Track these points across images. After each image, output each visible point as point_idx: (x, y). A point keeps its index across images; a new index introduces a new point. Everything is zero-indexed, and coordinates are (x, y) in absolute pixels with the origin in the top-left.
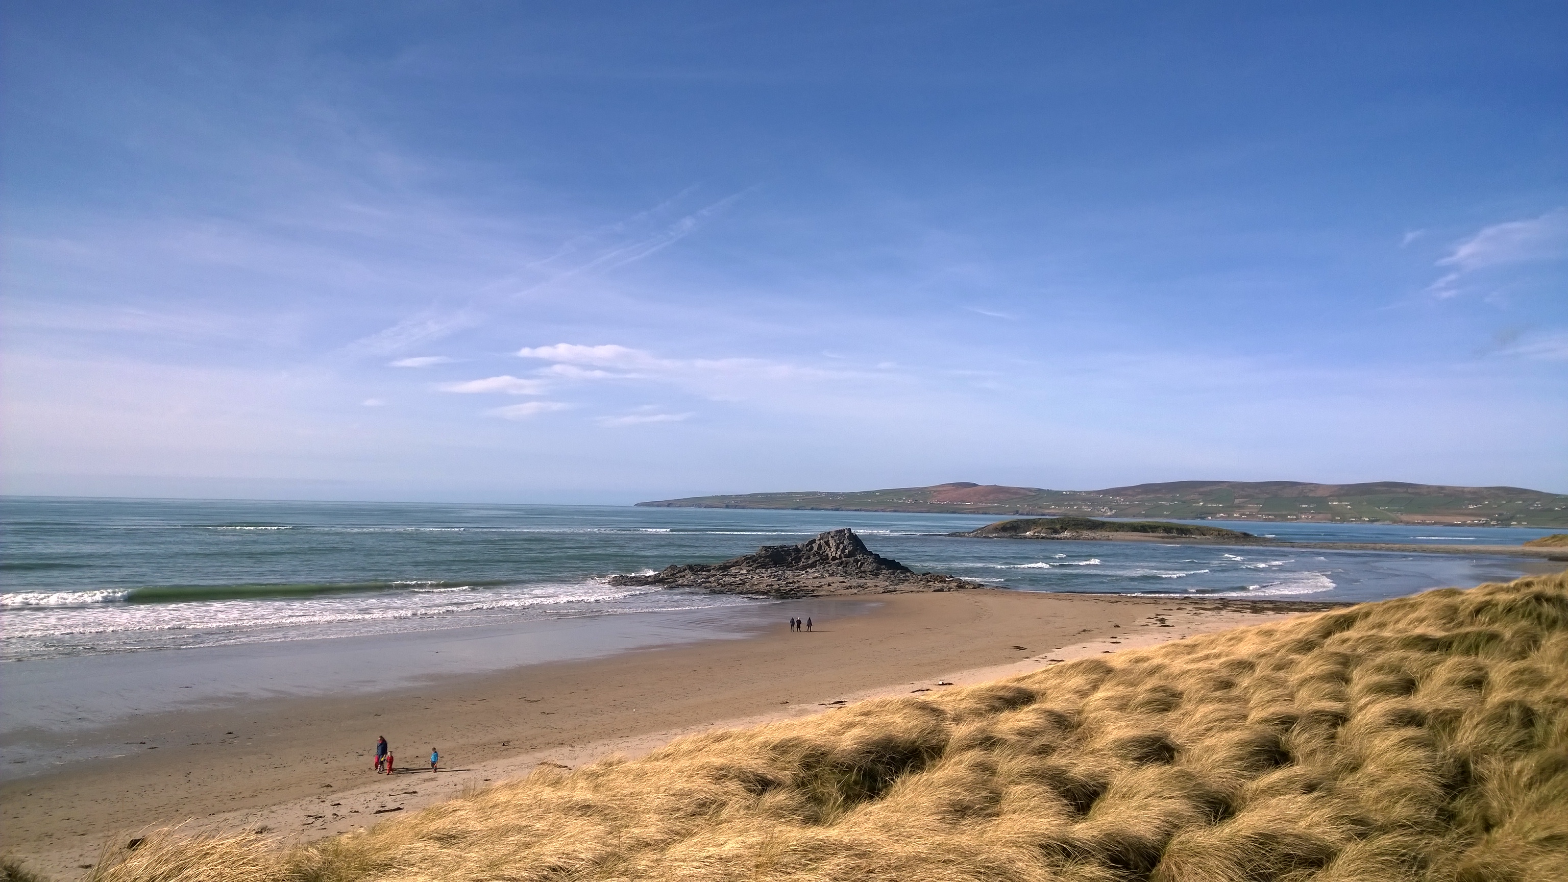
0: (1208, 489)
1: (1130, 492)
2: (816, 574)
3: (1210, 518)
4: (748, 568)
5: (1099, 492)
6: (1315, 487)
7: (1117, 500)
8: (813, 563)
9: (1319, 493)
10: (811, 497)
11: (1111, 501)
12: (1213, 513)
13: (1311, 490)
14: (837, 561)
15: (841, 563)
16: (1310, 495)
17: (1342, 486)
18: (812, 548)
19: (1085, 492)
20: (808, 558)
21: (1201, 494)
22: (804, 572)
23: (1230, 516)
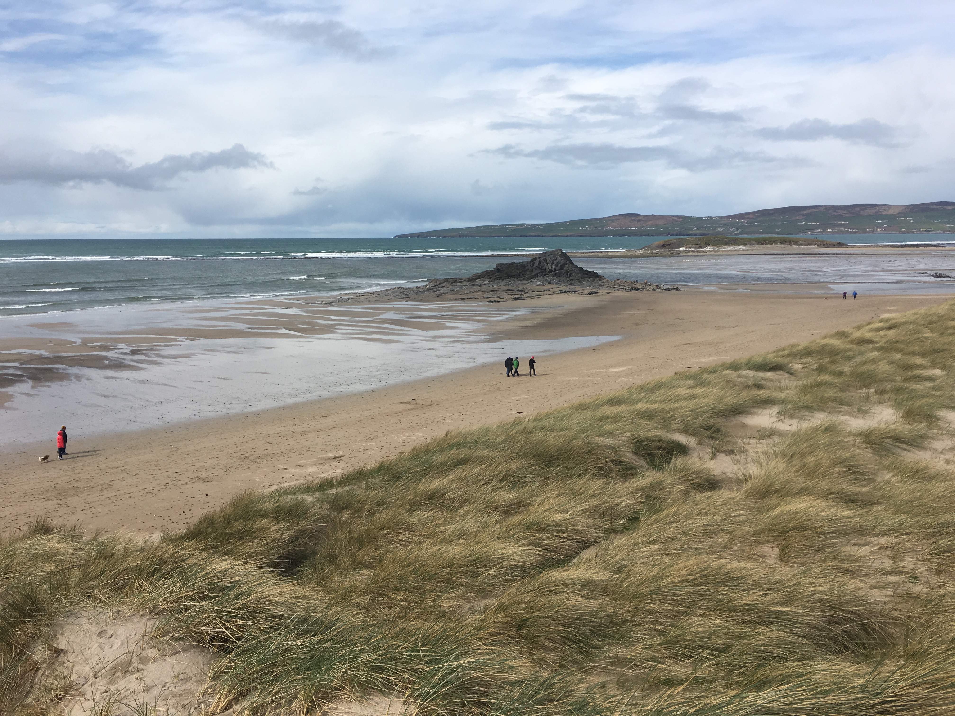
0: (809, 211)
1: (751, 216)
2: (539, 283)
3: (810, 233)
4: (489, 280)
5: (728, 217)
6: (888, 207)
7: (742, 222)
8: (535, 275)
9: (891, 212)
10: (520, 227)
11: (738, 223)
12: (812, 229)
13: (885, 210)
14: (552, 273)
15: (555, 274)
16: (884, 213)
17: (908, 206)
18: (533, 265)
19: (718, 217)
20: (532, 271)
21: (803, 215)
22: (529, 281)
23: (824, 230)
